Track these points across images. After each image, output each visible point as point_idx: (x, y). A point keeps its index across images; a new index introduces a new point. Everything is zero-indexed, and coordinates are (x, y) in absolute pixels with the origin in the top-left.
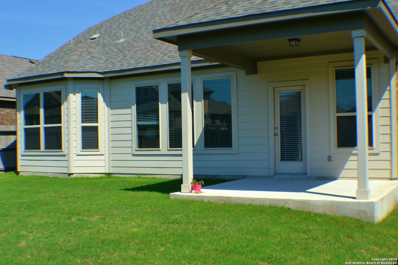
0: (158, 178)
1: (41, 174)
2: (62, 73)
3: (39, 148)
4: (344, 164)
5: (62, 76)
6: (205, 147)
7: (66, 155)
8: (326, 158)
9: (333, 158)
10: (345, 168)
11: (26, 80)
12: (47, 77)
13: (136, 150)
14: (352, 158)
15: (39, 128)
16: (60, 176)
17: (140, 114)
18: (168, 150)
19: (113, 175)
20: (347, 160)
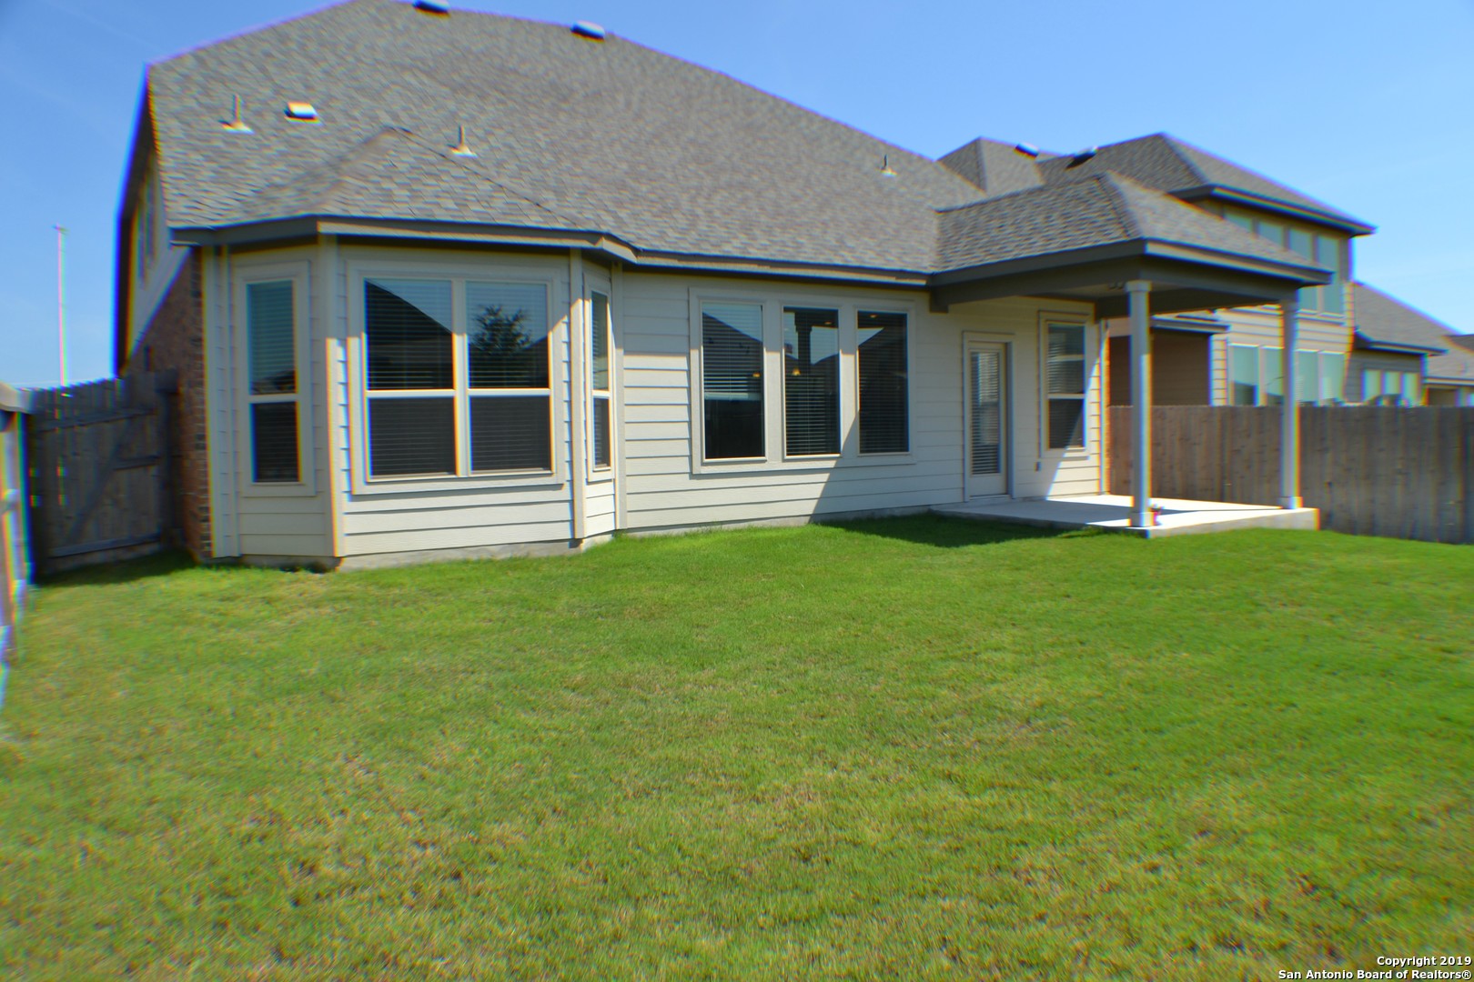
0: (790, 528)
1: (458, 555)
2: (595, 235)
3: (451, 468)
4: (1053, 475)
5: (594, 243)
6: (862, 452)
7: (562, 485)
8: (1034, 467)
9: (1042, 466)
10: (1056, 480)
11: (428, 231)
12: (501, 234)
13: (704, 464)
14: (1063, 464)
15: (450, 402)
16: (538, 552)
17: (714, 371)
18: (784, 461)
19: (630, 534)
20: (1056, 468)
